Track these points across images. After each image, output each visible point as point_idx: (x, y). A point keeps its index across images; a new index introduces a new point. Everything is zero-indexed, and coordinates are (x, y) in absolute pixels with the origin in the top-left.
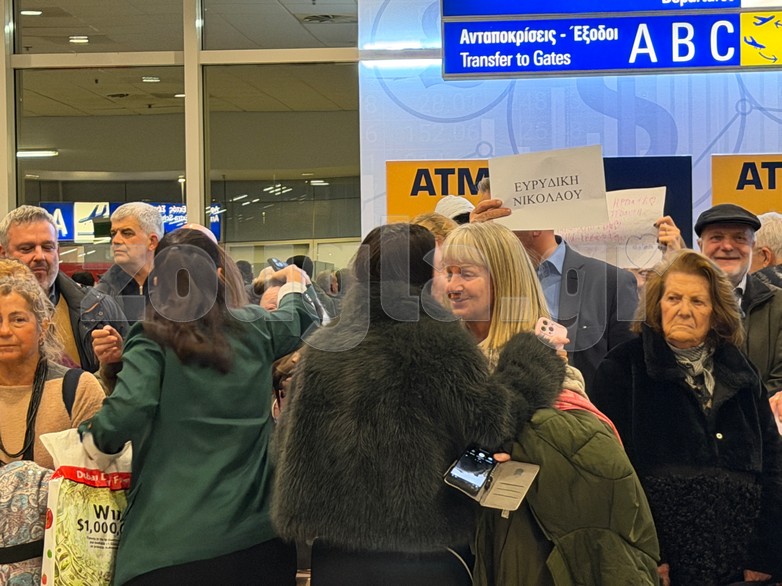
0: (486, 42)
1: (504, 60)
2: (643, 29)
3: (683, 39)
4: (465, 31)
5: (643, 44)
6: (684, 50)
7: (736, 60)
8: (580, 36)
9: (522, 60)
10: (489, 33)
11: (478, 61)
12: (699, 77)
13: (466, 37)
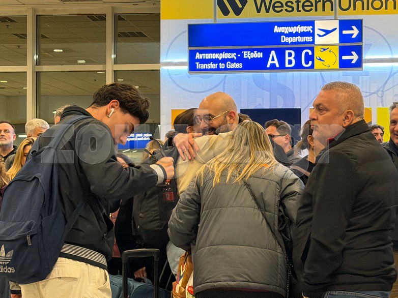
0: (207, 58)
1: (214, 66)
2: (273, 53)
3: (290, 58)
4: (198, 53)
5: (273, 60)
6: (290, 62)
7: (312, 67)
8: (246, 56)
9: (222, 66)
10: (208, 54)
11: (203, 66)
12: (297, 74)
13: (198, 56)
